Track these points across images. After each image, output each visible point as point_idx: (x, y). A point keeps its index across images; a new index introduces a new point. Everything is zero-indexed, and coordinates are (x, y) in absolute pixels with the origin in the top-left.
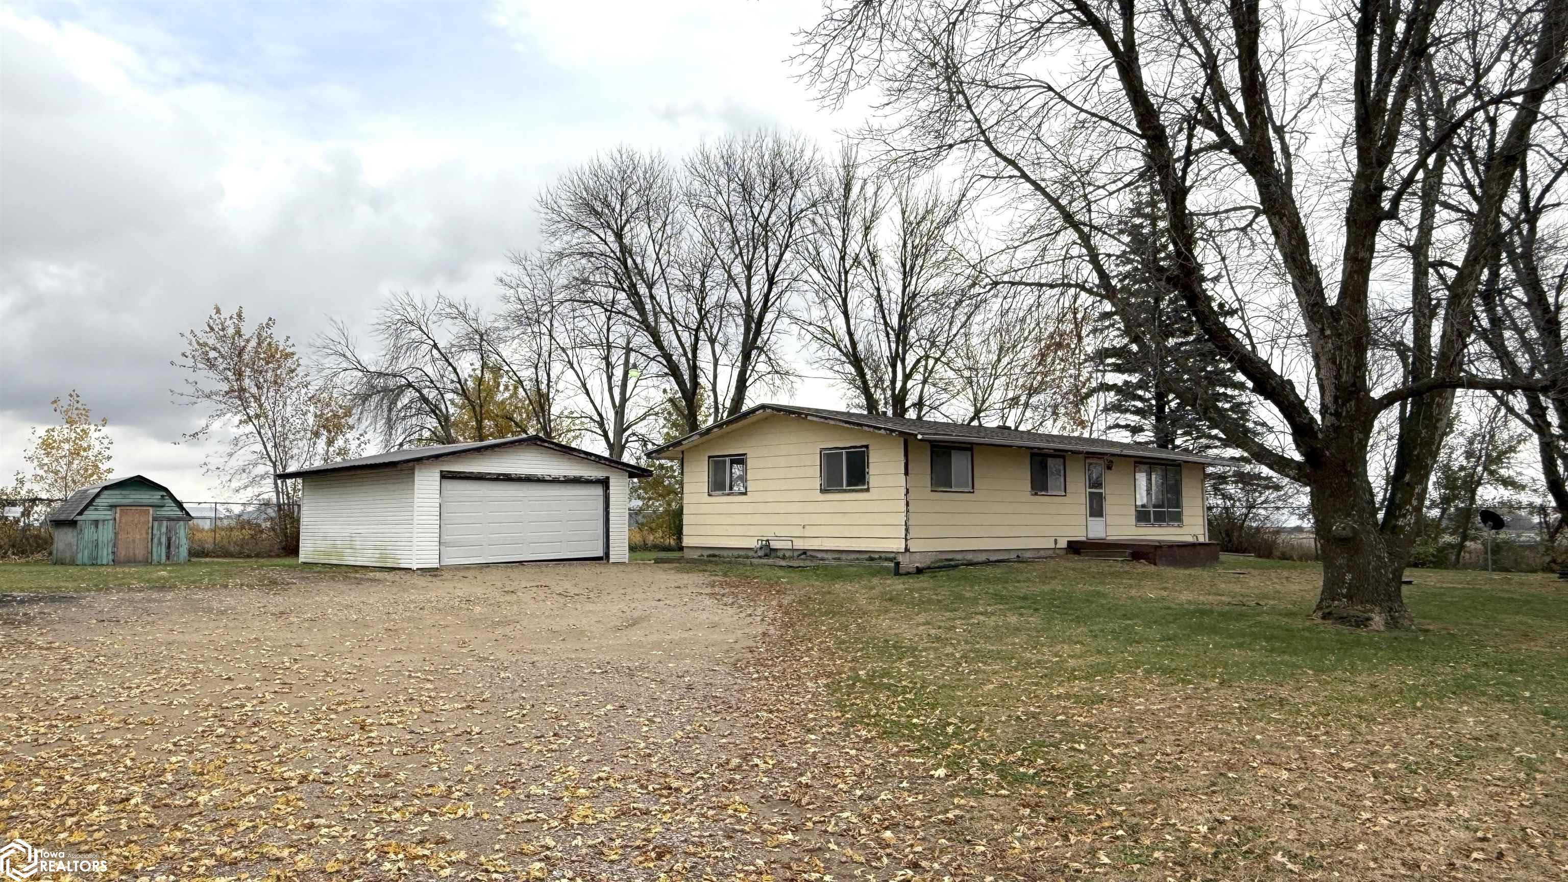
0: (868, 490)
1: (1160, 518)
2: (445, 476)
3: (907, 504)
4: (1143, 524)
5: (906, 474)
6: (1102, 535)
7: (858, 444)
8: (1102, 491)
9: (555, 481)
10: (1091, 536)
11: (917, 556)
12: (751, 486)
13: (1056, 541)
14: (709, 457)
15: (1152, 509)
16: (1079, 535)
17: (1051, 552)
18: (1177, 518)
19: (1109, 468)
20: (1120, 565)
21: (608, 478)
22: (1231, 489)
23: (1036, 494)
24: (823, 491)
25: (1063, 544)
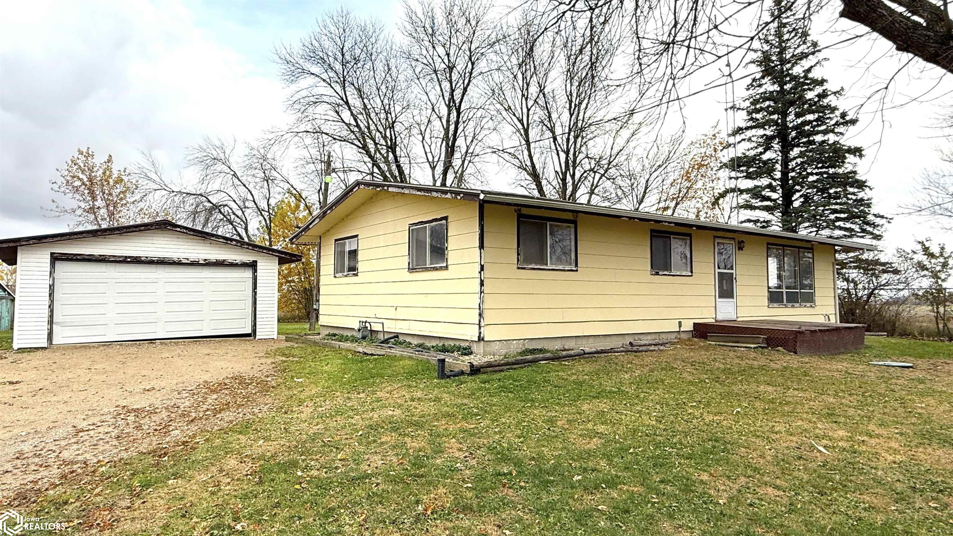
0: (446, 268)
1: (793, 299)
2: (55, 258)
3: (482, 284)
4: (775, 305)
5: (482, 246)
6: (734, 318)
7: (439, 217)
8: (734, 271)
9: (194, 264)
10: (719, 318)
11: (496, 347)
12: (361, 266)
13: (680, 323)
14: (336, 240)
15: (784, 290)
16: (708, 317)
17: (673, 336)
18: (809, 299)
19: (740, 248)
20: (752, 355)
21: (256, 262)
22: (853, 274)
23: (657, 274)
24: (411, 269)
25: (688, 326)
